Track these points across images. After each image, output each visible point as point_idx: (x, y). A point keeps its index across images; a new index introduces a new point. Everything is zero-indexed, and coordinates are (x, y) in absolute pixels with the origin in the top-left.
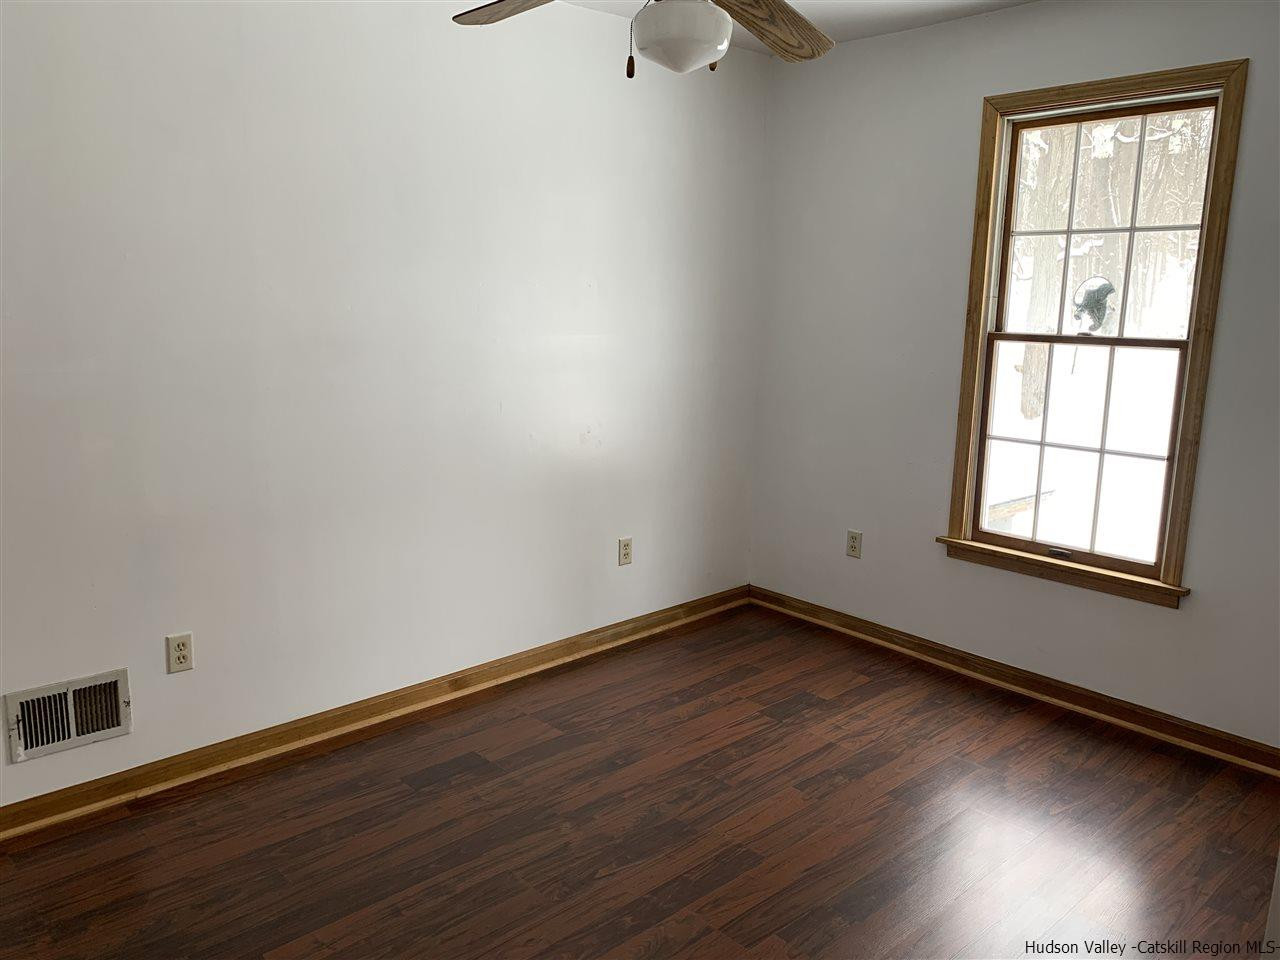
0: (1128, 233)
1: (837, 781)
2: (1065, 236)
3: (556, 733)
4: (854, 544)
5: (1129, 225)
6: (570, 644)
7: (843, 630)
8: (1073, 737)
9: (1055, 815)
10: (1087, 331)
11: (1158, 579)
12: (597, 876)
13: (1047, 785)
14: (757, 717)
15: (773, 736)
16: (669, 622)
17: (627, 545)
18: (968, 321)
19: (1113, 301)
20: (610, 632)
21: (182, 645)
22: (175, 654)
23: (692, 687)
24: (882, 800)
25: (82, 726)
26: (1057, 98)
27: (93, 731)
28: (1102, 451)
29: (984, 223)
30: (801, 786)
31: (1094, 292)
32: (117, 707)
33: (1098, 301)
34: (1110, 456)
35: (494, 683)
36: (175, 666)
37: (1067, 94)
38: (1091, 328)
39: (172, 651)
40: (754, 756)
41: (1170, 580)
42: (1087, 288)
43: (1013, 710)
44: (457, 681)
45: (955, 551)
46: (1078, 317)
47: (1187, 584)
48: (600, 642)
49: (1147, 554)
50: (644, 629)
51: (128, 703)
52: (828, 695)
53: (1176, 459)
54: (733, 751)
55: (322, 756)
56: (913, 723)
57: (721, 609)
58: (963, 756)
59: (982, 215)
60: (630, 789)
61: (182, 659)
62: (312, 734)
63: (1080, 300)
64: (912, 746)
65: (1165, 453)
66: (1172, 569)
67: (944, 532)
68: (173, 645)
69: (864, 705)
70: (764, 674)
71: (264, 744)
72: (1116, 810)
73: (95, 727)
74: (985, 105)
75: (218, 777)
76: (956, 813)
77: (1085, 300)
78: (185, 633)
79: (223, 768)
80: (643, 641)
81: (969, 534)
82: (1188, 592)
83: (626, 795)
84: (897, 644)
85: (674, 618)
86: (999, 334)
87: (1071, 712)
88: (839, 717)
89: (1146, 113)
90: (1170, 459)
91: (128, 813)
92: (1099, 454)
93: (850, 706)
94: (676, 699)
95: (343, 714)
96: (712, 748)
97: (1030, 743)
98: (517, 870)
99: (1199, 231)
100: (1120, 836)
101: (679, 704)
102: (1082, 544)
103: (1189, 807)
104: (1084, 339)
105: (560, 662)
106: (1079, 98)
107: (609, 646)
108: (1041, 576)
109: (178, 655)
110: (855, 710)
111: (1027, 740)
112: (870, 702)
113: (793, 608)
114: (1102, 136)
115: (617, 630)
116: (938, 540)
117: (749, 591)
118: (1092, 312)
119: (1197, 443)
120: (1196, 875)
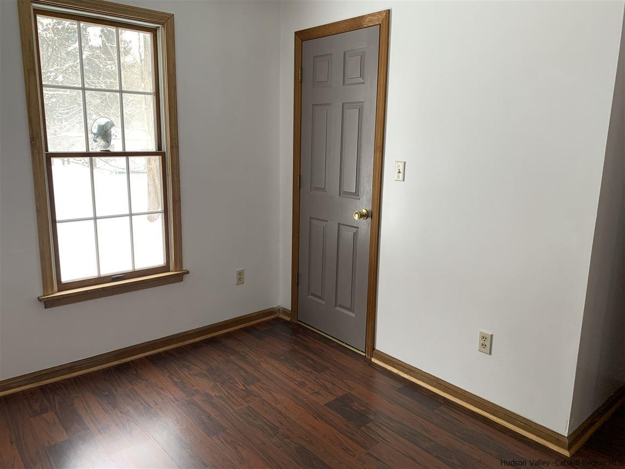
0: (119, 93)
2: (81, 91)
5: (118, 89)
11: (169, 271)
19: (116, 131)
29: (32, 76)
33: (106, 132)
34: (135, 216)
41: (178, 269)
42: (98, 124)
45: (48, 303)
46: (97, 141)
49: (160, 261)
53: (171, 211)
59: (31, 70)
63: (95, 131)
66: (178, 263)
67: (40, 294)
77: (98, 131)
81: (56, 289)
82: (188, 272)
89: (118, 27)
90: (165, 212)
92: (129, 217)
99: (151, 95)
104: (106, 154)
114: (94, 34)
118: (103, 138)
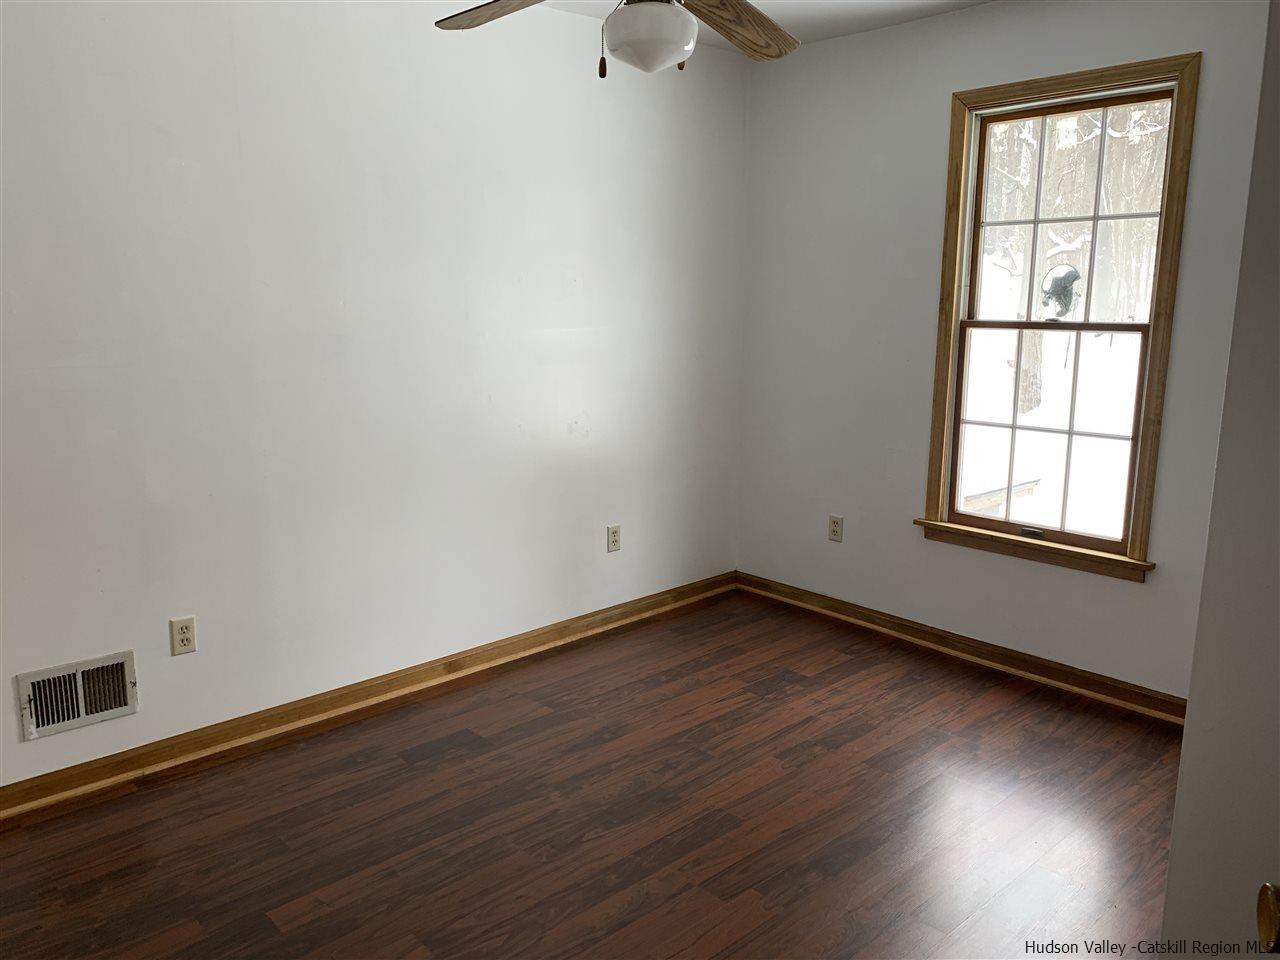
0: (1091, 222)
1: (816, 751)
2: (1032, 225)
3: (546, 710)
4: (836, 528)
5: (1092, 214)
6: (561, 629)
7: (824, 611)
8: (1045, 709)
9: (1023, 779)
10: (1054, 316)
11: (1125, 555)
12: (584, 839)
13: (1018, 752)
14: (740, 694)
15: (756, 710)
16: (657, 607)
17: (615, 533)
18: (942, 309)
20: (600, 616)
21: (185, 628)
22: (178, 637)
23: (678, 666)
24: (859, 768)
25: (91, 706)
26: (1021, 93)
27: (102, 711)
28: (1070, 433)
29: (953, 214)
30: (781, 756)
31: (1061, 279)
32: (124, 686)
33: (1065, 288)
34: (1078, 437)
35: (486, 666)
36: (178, 648)
37: (1030, 89)
38: (1059, 314)
39: (175, 633)
40: (735, 730)
41: (1136, 556)
42: (1055, 276)
43: (987, 685)
44: (451, 664)
45: (932, 532)
46: (1046, 304)
47: (1152, 559)
48: (590, 627)
49: (1114, 530)
50: (632, 614)
51: (135, 684)
52: (809, 673)
53: (1140, 439)
54: (716, 725)
55: (322, 735)
56: (892, 696)
57: (708, 594)
58: (939, 727)
59: (953, 206)
60: (618, 760)
61: (186, 641)
62: (311, 714)
63: (1047, 287)
64: (889, 719)
65: (1129, 432)
66: (1138, 544)
67: (921, 514)
68: (177, 628)
69: (842, 682)
70: (748, 654)
71: (264, 725)
72: (1083, 774)
73: (103, 707)
74: (954, 100)
75: (222, 755)
76: (929, 779)
77: (1052, 287)
78: (188, 617)
79: (225, 747)
80: (632, 625)
81: (945, 517)
82: (1153, 566)
83: (613, 766)
84: (878, 624)
85: (662, 604)
86: (971, 321)
87: (1045, 686)
88: (820, 692)
89: (1105, 106)
90: (1135, 439)
91: (135, 789)
92: (1067, 436)
93: (831, 683)
94: (663, 678)
95: (341, 696)
96: (696, 723)
97: (1003, 714)
98: (507, 835)
99: (1158, 218)
100: (1084, 797)
101: (667, 682)
102: (1052, 522)
103: (1152, 771)
104: (1052, 325)
105: (552, 645)
106: (1042, 92)
107: (600, 630)
108: (1014, 554)
109: (181, 638)
110: (835, 685)
111: (999, 712)
112: (850, 679)
113: (778, 592)
114: (1067, 128)
115: (606, 615)
116: (915, 522)
117: (736, 577)
118: (1059, 299)
119: (1159, 423)
120: (1156, 832)
